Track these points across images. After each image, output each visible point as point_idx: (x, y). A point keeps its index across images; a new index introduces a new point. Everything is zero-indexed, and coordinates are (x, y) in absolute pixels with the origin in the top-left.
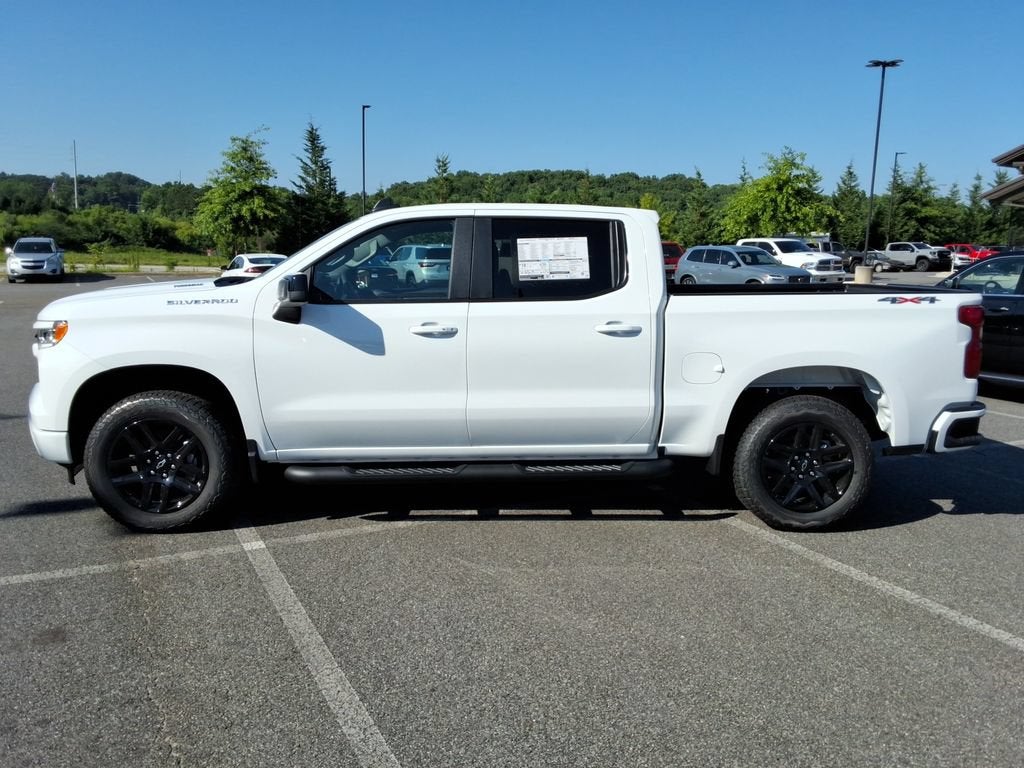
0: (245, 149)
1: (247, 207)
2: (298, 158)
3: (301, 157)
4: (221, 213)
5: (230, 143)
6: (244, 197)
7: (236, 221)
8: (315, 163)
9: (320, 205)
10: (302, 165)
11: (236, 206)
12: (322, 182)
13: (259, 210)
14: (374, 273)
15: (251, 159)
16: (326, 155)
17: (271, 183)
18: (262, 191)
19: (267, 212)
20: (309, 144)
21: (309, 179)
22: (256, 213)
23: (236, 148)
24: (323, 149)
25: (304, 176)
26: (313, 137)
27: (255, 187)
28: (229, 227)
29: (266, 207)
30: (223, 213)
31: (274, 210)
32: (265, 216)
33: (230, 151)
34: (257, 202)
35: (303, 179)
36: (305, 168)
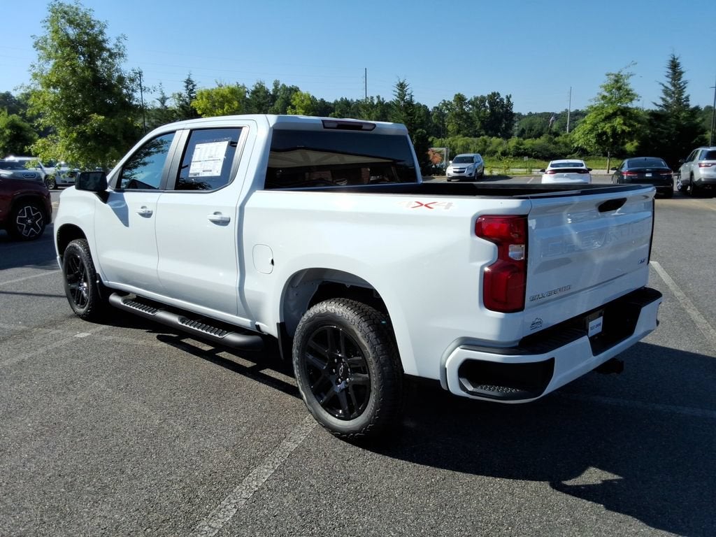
0: (617, 81)
1: (610, 125)
2: (660, 84)
3: (663, 83)
4: (590, 130)
5: (606, 78)
6: (609, 118)
7: (600, 136)
8: (674, 85)
9: (672, 120)
10: (663, 88)
11: (602, 124)
12: (679, 100)
13: (618, 126)
14: (649, 172)
15: (619, 89)
16: (684, 78)
17: (634, 105)
18: (625, 112)
19: (624, 127)
20: (670, 71)
21: (668, 99)
22: (616, 129)
23: (608, 81)
24: (681, 73)
25: (664, 97)
26: (674, 66)
27: (619, 109)
28: (594, 141)
29: (624, 124)
30: (591, 131)
31: (630, 126)
32: (623, 131)
33: (605, 84)
34: (618, 121)
35: (663, 99)
36: (666, 91)
